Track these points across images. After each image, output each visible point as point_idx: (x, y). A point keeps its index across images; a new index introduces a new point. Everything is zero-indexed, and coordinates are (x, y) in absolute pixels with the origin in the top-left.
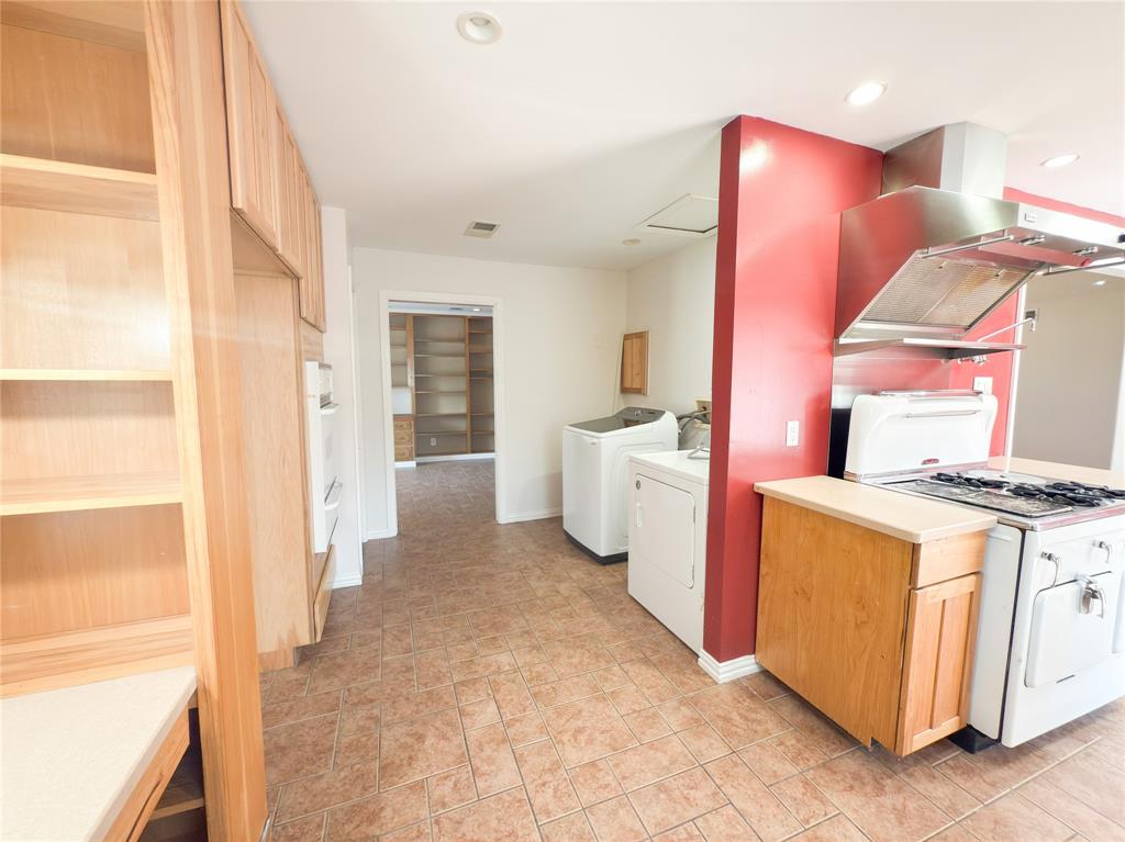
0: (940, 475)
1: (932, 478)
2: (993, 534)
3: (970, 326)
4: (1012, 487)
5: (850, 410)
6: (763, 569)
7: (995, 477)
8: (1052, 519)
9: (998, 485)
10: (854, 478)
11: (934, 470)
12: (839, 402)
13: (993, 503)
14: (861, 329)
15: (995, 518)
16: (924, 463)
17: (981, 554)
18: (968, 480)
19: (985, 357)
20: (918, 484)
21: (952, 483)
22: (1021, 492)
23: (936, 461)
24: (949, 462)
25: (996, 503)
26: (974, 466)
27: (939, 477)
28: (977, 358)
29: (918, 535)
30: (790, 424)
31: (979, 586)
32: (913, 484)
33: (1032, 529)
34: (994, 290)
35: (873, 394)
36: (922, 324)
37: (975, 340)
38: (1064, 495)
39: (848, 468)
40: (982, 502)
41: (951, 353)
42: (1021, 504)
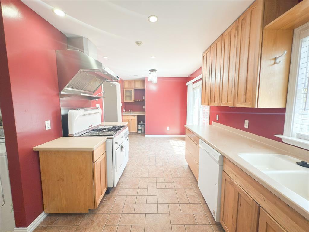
0: (93, 129)
1: (92, 130)
2: (107, 141)
3: (94, 91)
4: (107, 129)
5: (68, 115)
6: (43, 178)
7: (103, 127)
8: (116, 134)
9: (105, 129)
10: (72, 136)
11: (91, 128)
12: (63, 112)
13: (105, 134)
14: (67, 90)
15: (107, 138)
16: (89, 127)
17: (105, 147)
18: (99, 129)
19: (98, 99)
20: (89, 133)
21: (96, 131)
22: (109, 130)
23: (92, 126)
24: (94, 125)
25: (106, 134)
26: (99, 125)
27: (93, 130)
28: (96, 99)
29: (93, 148)
30: (46, 122)
31: (106, 155)
32: (88, 133)
33: (113, 138)
34: (98, 83)
35: (74, 110)
36: (83, 90)
37: (95, 95)
38: (115, 129)
39: (70, 133)
40: (103, 134)
41: (91, 98)
42: (110, 133)
